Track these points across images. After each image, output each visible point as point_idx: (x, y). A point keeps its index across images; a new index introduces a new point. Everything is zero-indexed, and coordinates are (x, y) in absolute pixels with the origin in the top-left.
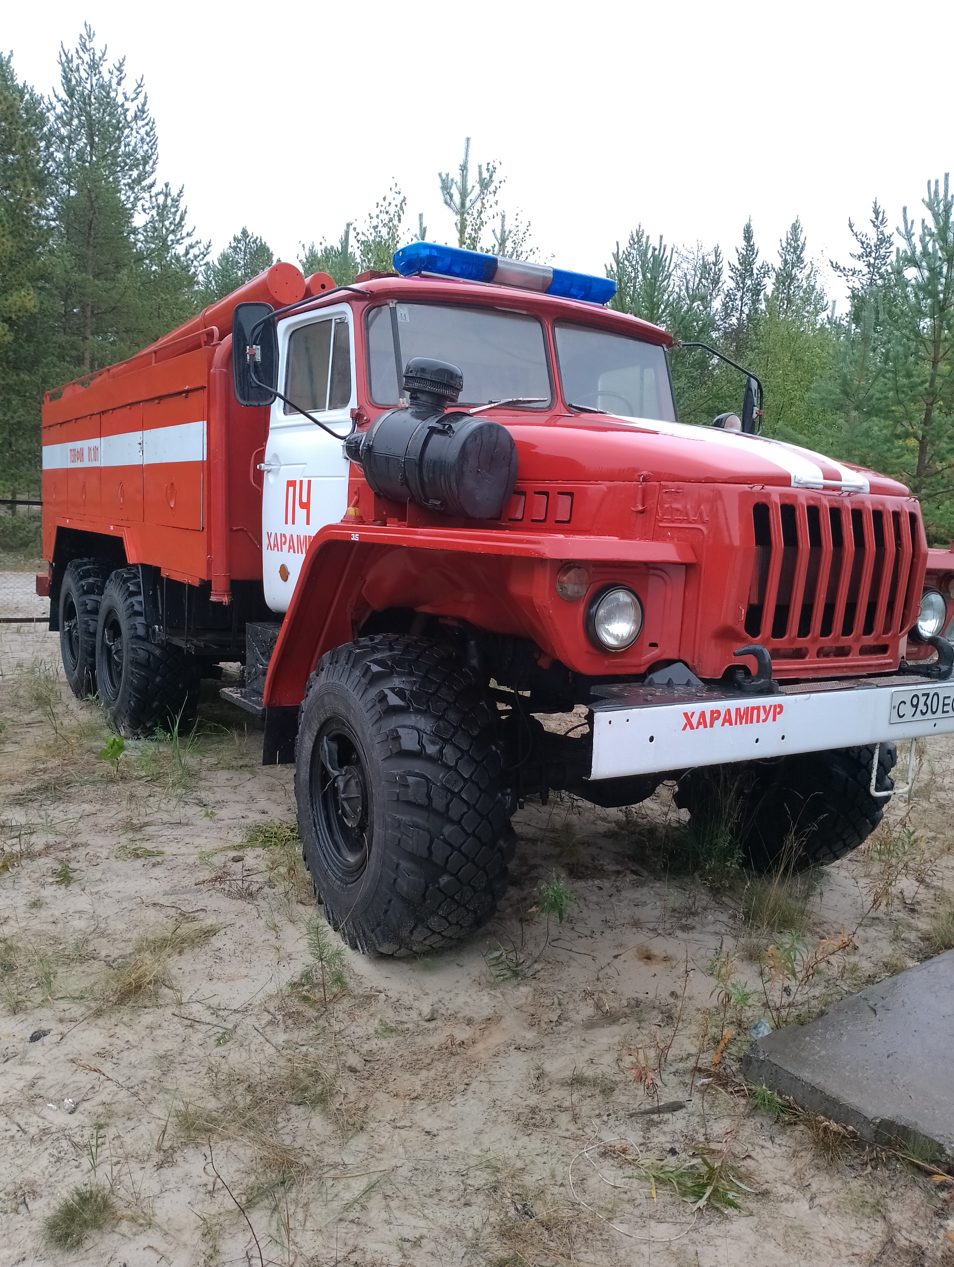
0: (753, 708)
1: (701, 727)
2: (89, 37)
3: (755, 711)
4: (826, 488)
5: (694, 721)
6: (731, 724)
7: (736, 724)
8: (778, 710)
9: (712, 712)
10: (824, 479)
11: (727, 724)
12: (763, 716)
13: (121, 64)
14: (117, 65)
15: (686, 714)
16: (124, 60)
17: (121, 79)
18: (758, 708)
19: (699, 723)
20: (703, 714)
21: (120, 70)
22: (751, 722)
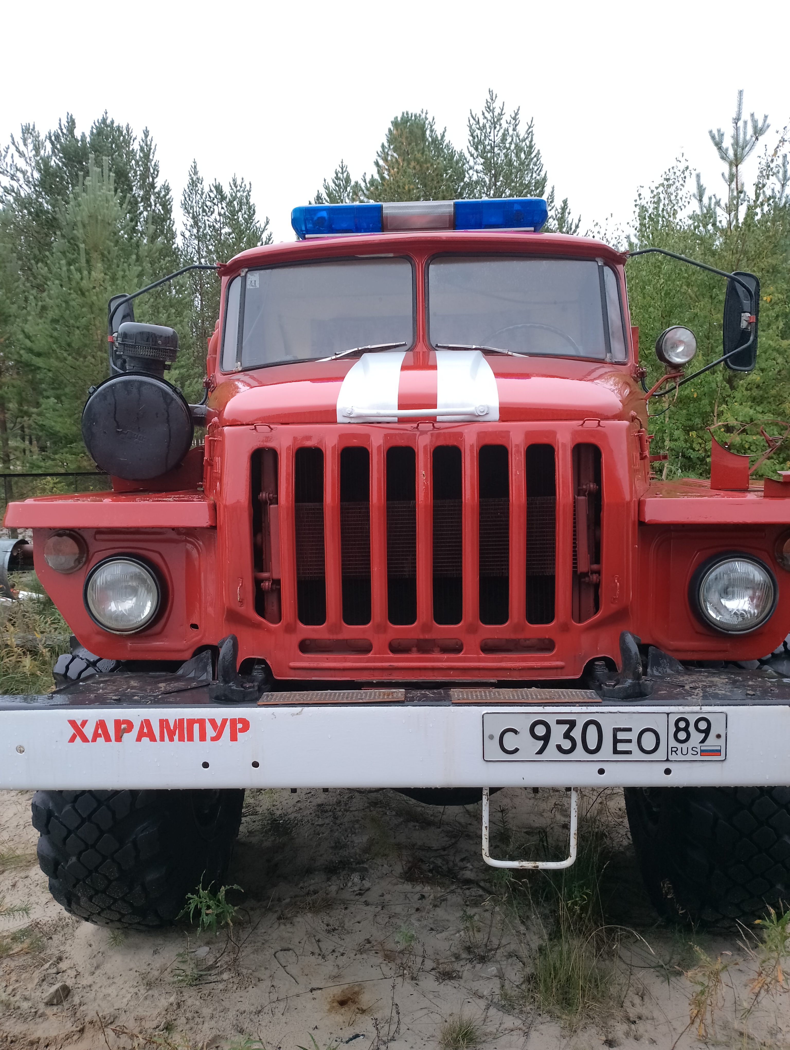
0: (191, 722)
1: (101, 740)
2: (492, 100)
3: (196, 727)
4: (402, 420)
5: (89, 731)
6: (153, 739)
7: (162, 739)
8: (240, 726)
9: (118, 723)
10: (401, 407)
11: (145, 740)
12: (210, 732)
13: (516, 114)
14: (513, 115)
15: (73, 723)
16: (518, 110)
17: (516, 125)
18: (202, 722)
19: (96, 736)
20: (101, 724)
21: (515, 119)
22: (191, 739)
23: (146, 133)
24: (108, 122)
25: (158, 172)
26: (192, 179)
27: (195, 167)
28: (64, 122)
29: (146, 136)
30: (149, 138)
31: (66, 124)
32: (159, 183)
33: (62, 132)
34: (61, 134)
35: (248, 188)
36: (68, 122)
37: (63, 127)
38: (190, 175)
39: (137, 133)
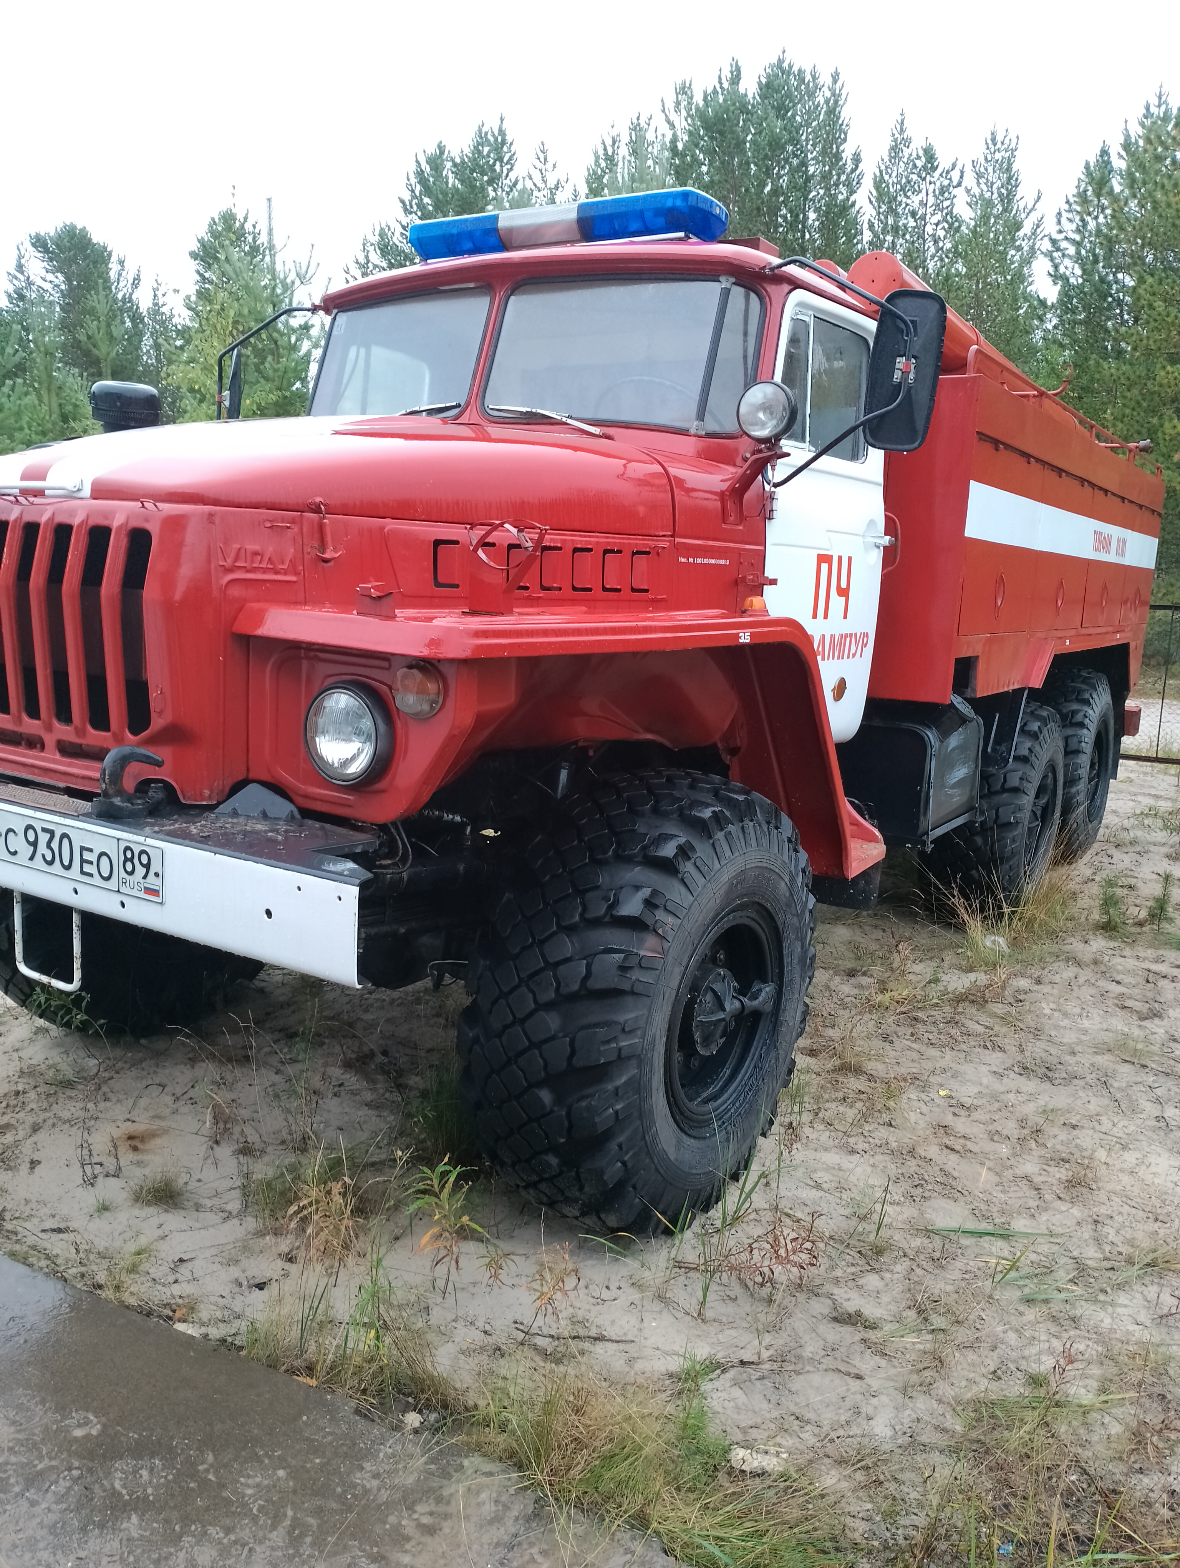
23: (835, 78)
24: (786, 65)
25: (846, 134)
26: (896, 140)
27: (902, 123)
28: (726, 74)
29: (835, 81)
30: (839, 84)
31: (729, 75)
32: (848, 151)
33: (721, 87)
34: (719, 91)
35: (1013, 146)
36: (732, 73)
37: (724, 80)
38: (893, 135)
39: (825, 79)
